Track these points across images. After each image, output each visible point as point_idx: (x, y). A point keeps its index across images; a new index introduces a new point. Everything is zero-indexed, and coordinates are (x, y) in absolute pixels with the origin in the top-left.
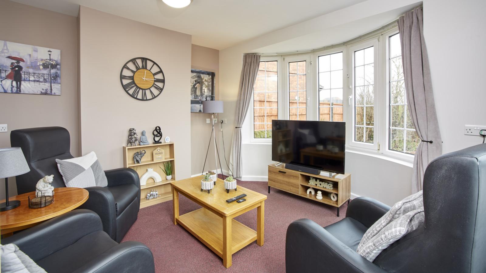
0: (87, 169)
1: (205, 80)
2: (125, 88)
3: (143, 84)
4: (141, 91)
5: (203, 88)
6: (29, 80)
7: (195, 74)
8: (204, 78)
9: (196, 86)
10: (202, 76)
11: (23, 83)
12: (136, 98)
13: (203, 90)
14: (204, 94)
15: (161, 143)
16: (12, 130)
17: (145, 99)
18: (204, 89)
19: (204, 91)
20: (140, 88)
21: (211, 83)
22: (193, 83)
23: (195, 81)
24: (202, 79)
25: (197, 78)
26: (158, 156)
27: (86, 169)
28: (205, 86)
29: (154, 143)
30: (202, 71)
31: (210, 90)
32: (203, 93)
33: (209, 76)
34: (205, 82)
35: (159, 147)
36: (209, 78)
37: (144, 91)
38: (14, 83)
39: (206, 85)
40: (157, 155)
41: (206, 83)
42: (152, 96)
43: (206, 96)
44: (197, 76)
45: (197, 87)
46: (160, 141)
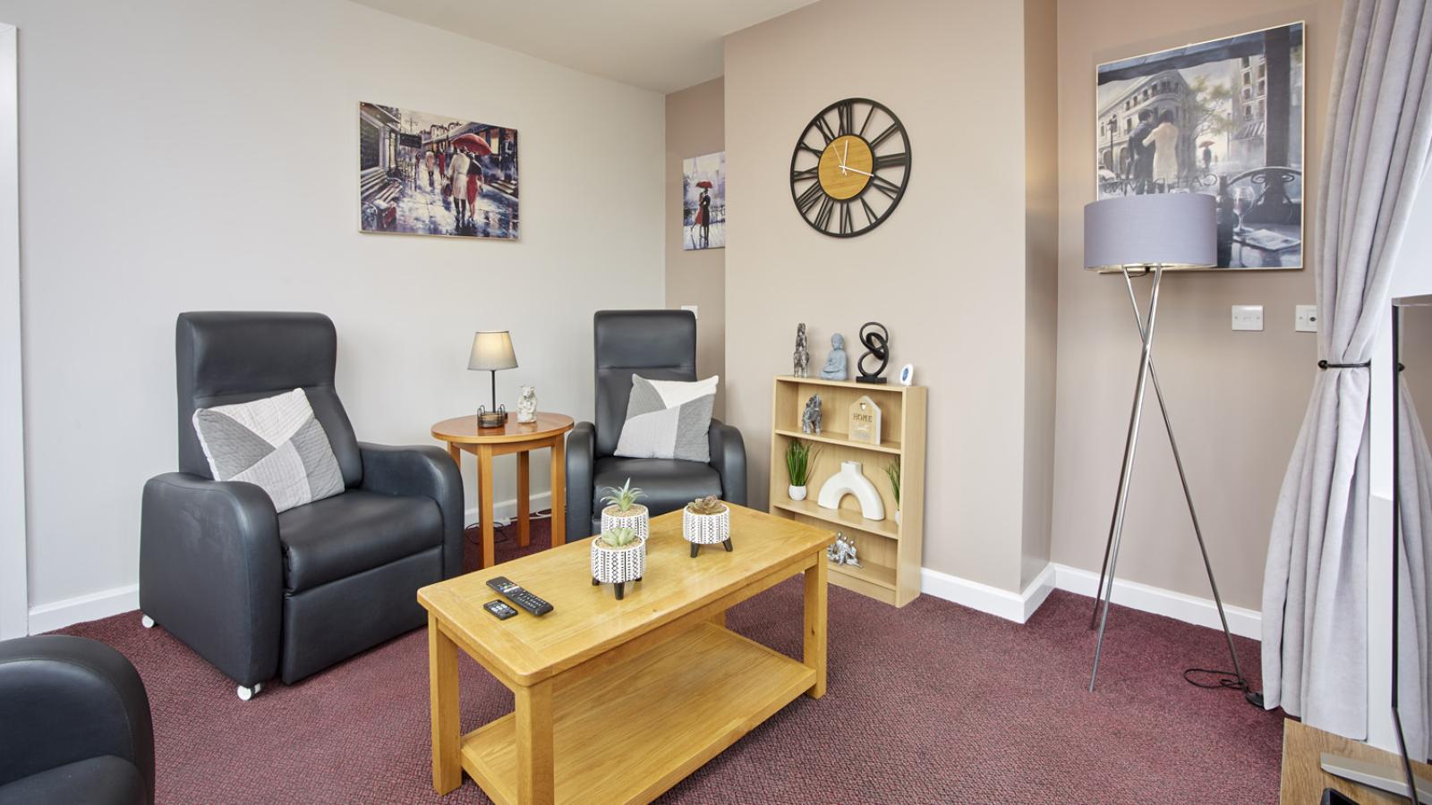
0: (671, 407)
1: (1210, 90)
2: (802, 204)
3: (842, 185)
4: (837, 207)
5: (1199, 141)
6: (717, 222)
7: (1143, 80)
8: (1202, 83)
9: (1146, 142)
10: (1189, 75)
11: (710, 226)
12: (826, 233)
13: (1200, 153)
14: (1206, 171)
15: (883, 381)
16: (600, 309)
17: (848, 231)
18: (1206, 144)
19: (1207, 155)
20: (835, 200)
21: (1264, 97)
22: (1129, 130)
23: (1144, 115)
24: (1190, 93)
25: (1151, 100)
26: (860, 426)
27: (668, 408)
28: (1215, 126)
29: (859, 380)
30: (1187, 53)
31: (1260, 139)
32: (1200, 163)
33: (1246, 63)
34: (1211, 105)
35: (869, 396)
36: (1245, 70)
37: (845, 206)
38: (703, 228)
39: (1220, 120)
40: (858, 422)
41: (1226, 108)
42: (869, 219)
43: (1223, 179)
44: (1154, 88)
45: (1153, 144)
46: (880, 376)
